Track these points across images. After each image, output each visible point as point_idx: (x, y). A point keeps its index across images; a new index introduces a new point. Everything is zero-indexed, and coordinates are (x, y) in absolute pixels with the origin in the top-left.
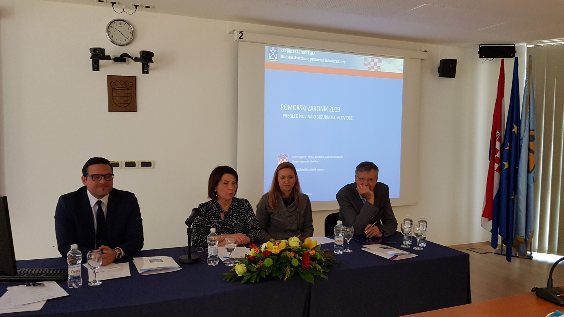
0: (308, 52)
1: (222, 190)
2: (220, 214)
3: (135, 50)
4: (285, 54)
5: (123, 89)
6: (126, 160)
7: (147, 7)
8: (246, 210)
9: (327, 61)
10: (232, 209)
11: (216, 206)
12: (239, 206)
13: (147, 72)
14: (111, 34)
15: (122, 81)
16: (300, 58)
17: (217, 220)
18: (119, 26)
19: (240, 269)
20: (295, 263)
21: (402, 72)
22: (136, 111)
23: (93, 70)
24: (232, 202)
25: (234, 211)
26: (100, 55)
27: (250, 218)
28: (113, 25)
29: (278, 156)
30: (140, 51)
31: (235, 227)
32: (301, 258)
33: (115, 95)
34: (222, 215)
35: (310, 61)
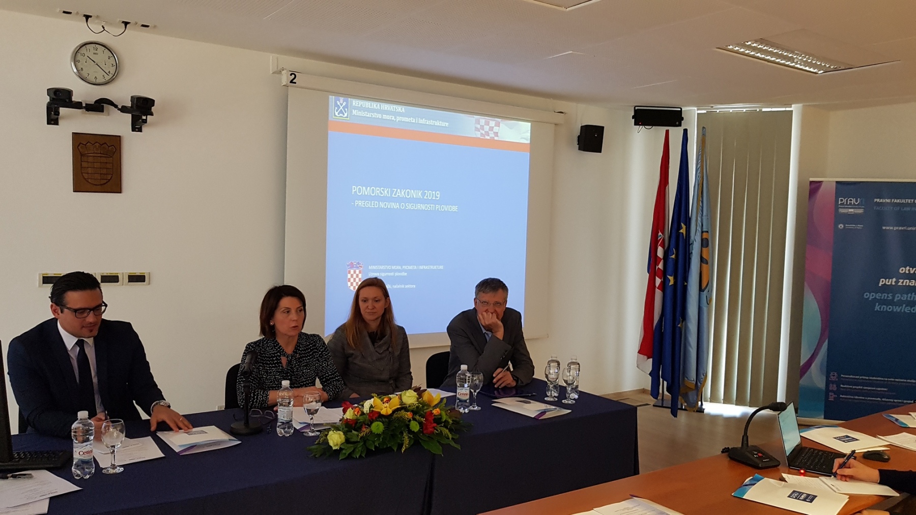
0: (394, 107)
1: (283, 322)
2: (280, 359)
3: (122, 93)
4: (360, 109)
5: (99, 155)
6: (103, 272)
7: (143, 26)
8: (320, 351)
9: (422, 121)
10: (299, 350)
11: (275, 346)
12: (309, 345)
13: (140, 130)
14: (79, 65)
15: (97, 142)
16: (382, 116)
17: (277, 367)
18: (94, 54)
19: (335, 439)
20: (415, 426)
21: (529, 142)
22: (120, 192)
23: (48, 123)
24: (298, 340)
25: (302, 353)
26: (66, 101)
27: (325, 363)
28: (83, 50)
29: (348, 266)
30: (132, 97)
31: (304, 377)
32: (423, 420)
33: (84, 164)
34: (284, 360)
35: (396, 121)
